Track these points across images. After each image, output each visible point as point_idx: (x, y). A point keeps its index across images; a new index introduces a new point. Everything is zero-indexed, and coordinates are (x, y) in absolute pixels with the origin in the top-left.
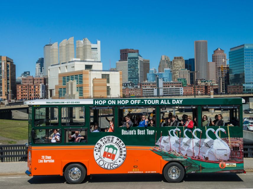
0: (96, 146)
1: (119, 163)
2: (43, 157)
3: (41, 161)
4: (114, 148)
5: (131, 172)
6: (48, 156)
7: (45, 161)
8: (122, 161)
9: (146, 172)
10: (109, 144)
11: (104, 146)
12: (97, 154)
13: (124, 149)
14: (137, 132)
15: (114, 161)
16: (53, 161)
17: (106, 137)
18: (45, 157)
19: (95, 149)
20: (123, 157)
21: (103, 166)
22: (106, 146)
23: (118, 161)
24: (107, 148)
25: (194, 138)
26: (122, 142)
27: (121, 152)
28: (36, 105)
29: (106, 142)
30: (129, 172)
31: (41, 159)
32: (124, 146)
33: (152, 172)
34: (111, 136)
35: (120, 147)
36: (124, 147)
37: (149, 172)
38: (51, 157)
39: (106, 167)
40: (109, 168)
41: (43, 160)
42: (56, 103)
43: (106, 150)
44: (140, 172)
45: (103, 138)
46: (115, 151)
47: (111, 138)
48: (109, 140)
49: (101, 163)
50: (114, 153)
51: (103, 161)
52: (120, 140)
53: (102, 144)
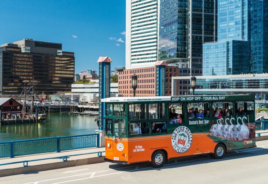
0: (173, 135)
1: (188, 148)
2: (136, 147)
3: (135, 151)
4: (185, 136)
5: (195, 154)
6: (140, 145)
7: (138, 150)
8: (190, 145)
9: (204, 153)
10: (181, 133)
11: (178, 135)
12: (174, 142)
13: (191, 136)
14: (198, 122)
15: (185, 146)
16: (143, 150)
17: (179, 127)
18: (138, 147)
19: (172, 137)
20: (190, 142)
21: (178, 151)
22: (179, 135)
23: (187, 146)
24: (180, 136)
25: (231, 125)
26: (190, 131)
27: (189, 138)
28: (130, 102)
29: (179, 131)
30: (194, 154)
31: (135, 149)
32: (191, 133)
33: (208, 152)
34: (182, 126)
35: (188, 134)
36: (191, 135)
37: (206, 152)
38: (142, 146)
39: (180, 151)
40: (182, 152)
41: (136, 149)
42: (145, 99)
43: (180, 138)
44: (201, 153)
45: (177, 129)
46: (185, 138)
47: (182, 128)
48: (181, 130)
49: (176, 149)
50: (185, 140)
51: (178, 147)
52: (188, 129)
53: (177, 133)
